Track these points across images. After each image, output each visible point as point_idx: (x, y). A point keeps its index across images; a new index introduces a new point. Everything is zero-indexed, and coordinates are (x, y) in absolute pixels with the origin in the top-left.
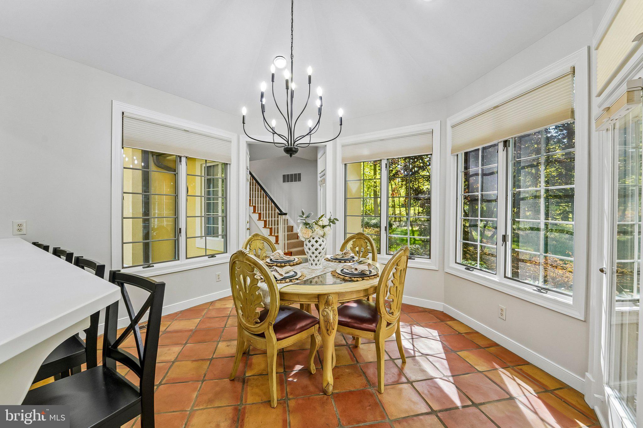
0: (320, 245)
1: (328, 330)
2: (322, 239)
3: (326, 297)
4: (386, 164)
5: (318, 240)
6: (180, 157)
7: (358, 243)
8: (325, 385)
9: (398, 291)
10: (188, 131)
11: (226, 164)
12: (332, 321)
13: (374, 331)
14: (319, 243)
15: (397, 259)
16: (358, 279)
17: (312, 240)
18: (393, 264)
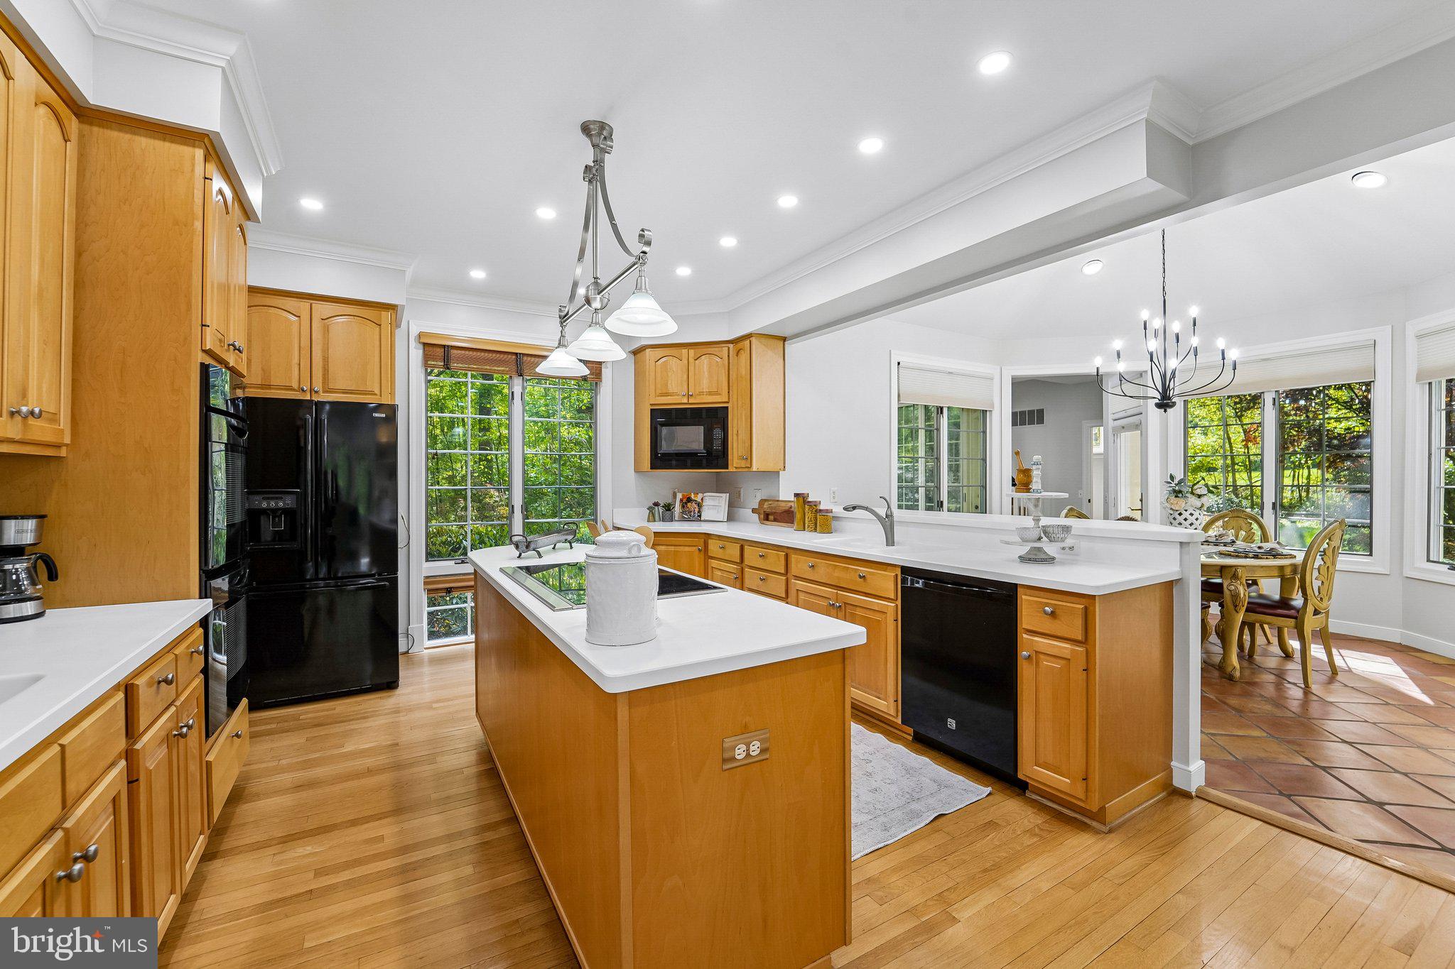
0: (1197, 519)
1: (1236, 606)
2: (1198, 511)
3: (1234, 570)
4: (1274, 399)
5: (1193, 512)
6: (942, 408)
7: (1233, 523)
8: (1229, 669)
9: (1330, 574)
10: (951, 373)
11: (984, 412)
12: (1242, 596)
13: (1296, 618)
14: (1195, 517)
15: (1330, 532)
16: (1269, 557)
17: (1184, 512)
18: (1325, 537)
